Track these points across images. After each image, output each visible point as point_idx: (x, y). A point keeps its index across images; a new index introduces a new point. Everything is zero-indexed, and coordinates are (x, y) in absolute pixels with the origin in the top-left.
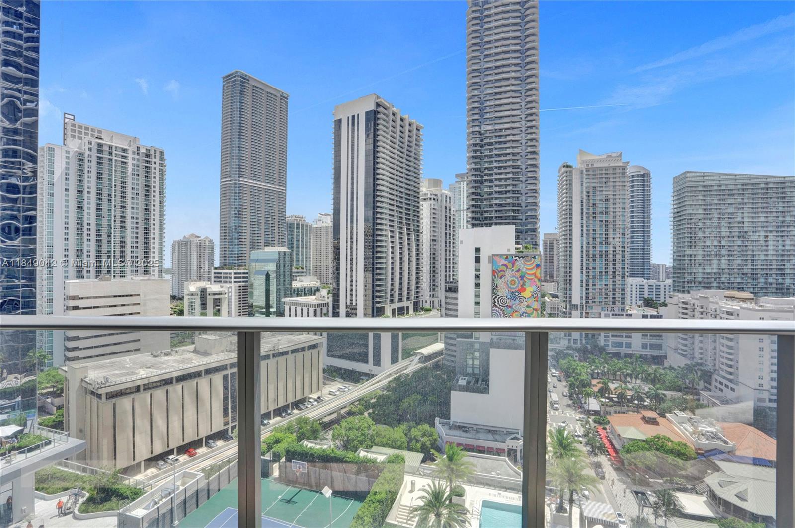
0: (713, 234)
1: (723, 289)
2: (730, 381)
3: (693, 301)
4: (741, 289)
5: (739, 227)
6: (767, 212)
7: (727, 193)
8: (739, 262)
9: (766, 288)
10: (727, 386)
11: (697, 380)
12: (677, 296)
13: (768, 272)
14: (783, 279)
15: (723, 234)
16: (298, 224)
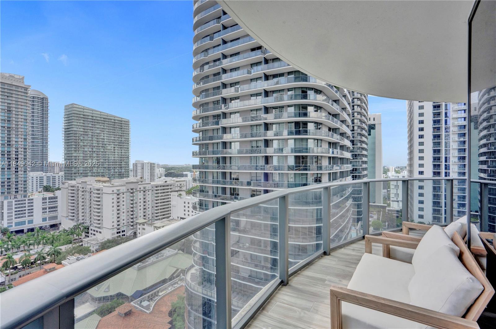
0: (89, 144)
1: (94, 176)
2: (99, 228)
3: (78, 185)
4: (103, 176)
5: (102, 142)
6: (115, 135)
7: (96, 121)
8: (102, 161)
9: (114, 175)
10: (97, 231)
11: (81, 233)
12: (68, 182)
13: (115, 166)
14: (121, 170)
15: (94, 145)
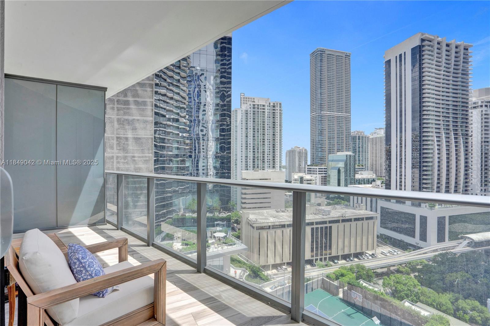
16: (359, 137)
